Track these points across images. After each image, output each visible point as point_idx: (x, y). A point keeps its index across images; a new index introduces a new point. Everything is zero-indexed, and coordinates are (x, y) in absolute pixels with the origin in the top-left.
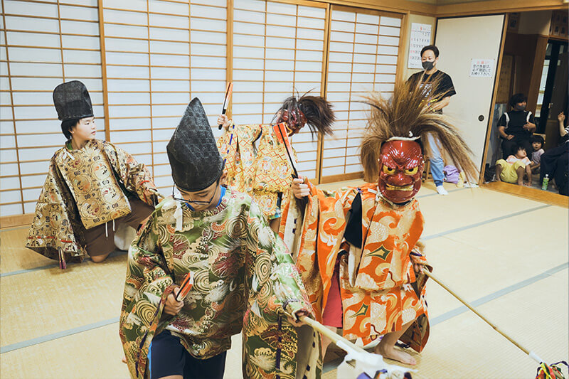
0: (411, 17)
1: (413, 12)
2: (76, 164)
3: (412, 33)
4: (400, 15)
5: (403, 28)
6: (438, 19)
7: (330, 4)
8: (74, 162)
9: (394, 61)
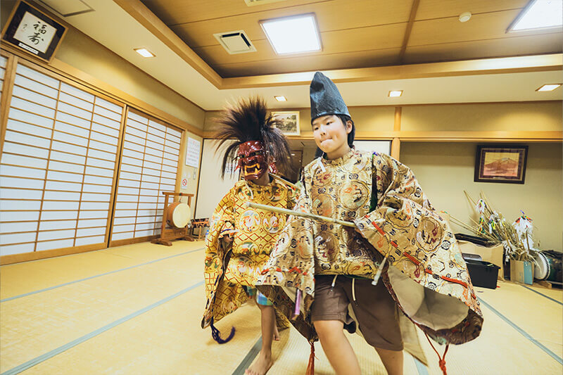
0: (188, 133)
1: (188, 130)
2: (325, 178)
3: (188, 143)
4: (181, 130)
5: (183, 139)
6: (204, 139)
7: (127, 105)
8: (323, 175)
9: (176, 158)
